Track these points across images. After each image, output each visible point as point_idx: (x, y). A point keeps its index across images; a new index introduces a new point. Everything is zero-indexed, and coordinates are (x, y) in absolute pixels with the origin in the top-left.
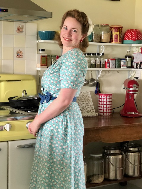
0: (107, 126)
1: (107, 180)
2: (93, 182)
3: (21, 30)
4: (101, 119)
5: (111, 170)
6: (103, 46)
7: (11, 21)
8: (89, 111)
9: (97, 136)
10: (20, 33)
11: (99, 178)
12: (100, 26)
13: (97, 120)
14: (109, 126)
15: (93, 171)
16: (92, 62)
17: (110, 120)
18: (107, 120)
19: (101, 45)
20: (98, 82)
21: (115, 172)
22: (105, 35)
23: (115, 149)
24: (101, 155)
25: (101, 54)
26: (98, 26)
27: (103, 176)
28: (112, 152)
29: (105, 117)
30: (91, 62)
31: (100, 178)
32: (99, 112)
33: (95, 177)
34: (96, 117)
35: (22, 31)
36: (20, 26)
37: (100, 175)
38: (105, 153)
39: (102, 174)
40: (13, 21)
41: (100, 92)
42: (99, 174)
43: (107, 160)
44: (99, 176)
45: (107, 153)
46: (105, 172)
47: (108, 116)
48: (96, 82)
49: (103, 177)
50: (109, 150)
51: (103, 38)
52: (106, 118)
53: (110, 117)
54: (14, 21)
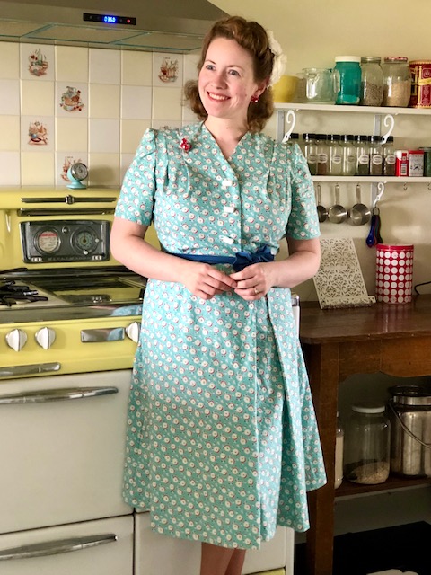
0: (400, 331)
1: (397, 476)
2: (359, 481)
3: (170, 74)
4: (383, 313)
5: (409, 450)
6: (392, 117)
7: (144, 49)
8: (352, 291)
9: (371, 357)
10: (168, 81)
11: (376, 470)
12: (383, 61)
13: (373, 315)
14: (405, 331)
15: (361, 452)
16: (361, 160)
17: (406, 317)
18: (400, 317)
19: (386, 115)
20: (376, 213)
21: (419, 456)
22: (395, 86)
23: (419, 395)
24: (381, 410)
25: (386, 137)
26: (378, 62)
27: (388, 466)
28: (412, 402)
29: (393, 308)
30: (358, 159)
31: (378, 470)
32: (378, 294)
33: (366, 468)
34: (370, 307)
35: (174, 77)
36: (169, 64)
37: (378, 464)
38: (393, 404)
39: (384, 460)
40: (149, 50)
41: (380, 240)
42: (375, 461)
43: (399, 423)
44: (376, 466)
45: (398, 403)
46: (393, 456)
47: (403, 304)
48: (369, 213)
49: (388, 468)
50: (404, 395)
51: (390, 95)
52: (397, 312)
53: (406, 307)
54: (154, 49)
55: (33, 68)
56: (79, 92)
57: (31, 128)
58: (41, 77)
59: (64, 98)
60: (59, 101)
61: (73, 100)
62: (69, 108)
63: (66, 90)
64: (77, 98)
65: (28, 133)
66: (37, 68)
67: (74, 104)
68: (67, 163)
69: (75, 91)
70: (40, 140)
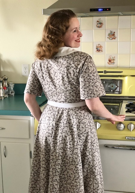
55: (98, 25)
56: (115, 32)
57: (97, 46)
58: (101, 28)
59: (109, 35)
60: (107, 36)
61: (112, 35)
62: (111, 38)
63: (110, 32)
64: (114, 35)
65: (96, 48)
66: (99, 25)
67: (113, 37)
68: (110, 58)
69: (113, 32)
70: (100, 50)
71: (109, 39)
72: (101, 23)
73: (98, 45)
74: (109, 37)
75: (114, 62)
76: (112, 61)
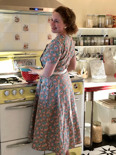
6: (107, 30)
25: (105, 35)
36: (50, 18)
55: (16, 20)
60: (22, 28)
65: (15, 37)
67: (26, 29)
68: (25, 44)
69: (26, 26)
70: (18, 39)
71: (24, 30)
72: (18, 19)
73: (16, 35)
74: (24, 29)
75: (27, 47)
76: (26, 47)
